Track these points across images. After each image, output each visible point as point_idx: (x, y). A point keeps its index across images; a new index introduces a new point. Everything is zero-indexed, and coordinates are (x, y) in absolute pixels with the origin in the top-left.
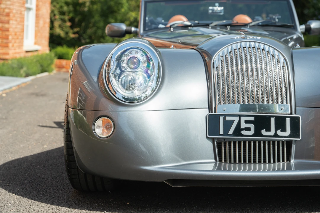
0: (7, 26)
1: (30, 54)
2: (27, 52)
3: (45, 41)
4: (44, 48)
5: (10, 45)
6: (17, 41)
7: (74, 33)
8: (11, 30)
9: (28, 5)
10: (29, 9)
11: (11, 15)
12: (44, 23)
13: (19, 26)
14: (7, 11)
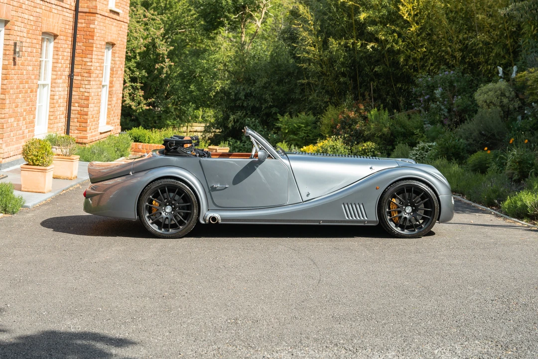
0: (85, 109)
1: (103, 135)
2: (101, 133)
3: (118, 120)
4: (116, 128)
5: (88, 128)
6: (94, 123)
7: (149, 104)
8: (89, 113)
9: (103, 83)
10: (103, 86)
11: (90, 98)
12: (117, 100)
13: (96, 108)
14: (86, 94)
